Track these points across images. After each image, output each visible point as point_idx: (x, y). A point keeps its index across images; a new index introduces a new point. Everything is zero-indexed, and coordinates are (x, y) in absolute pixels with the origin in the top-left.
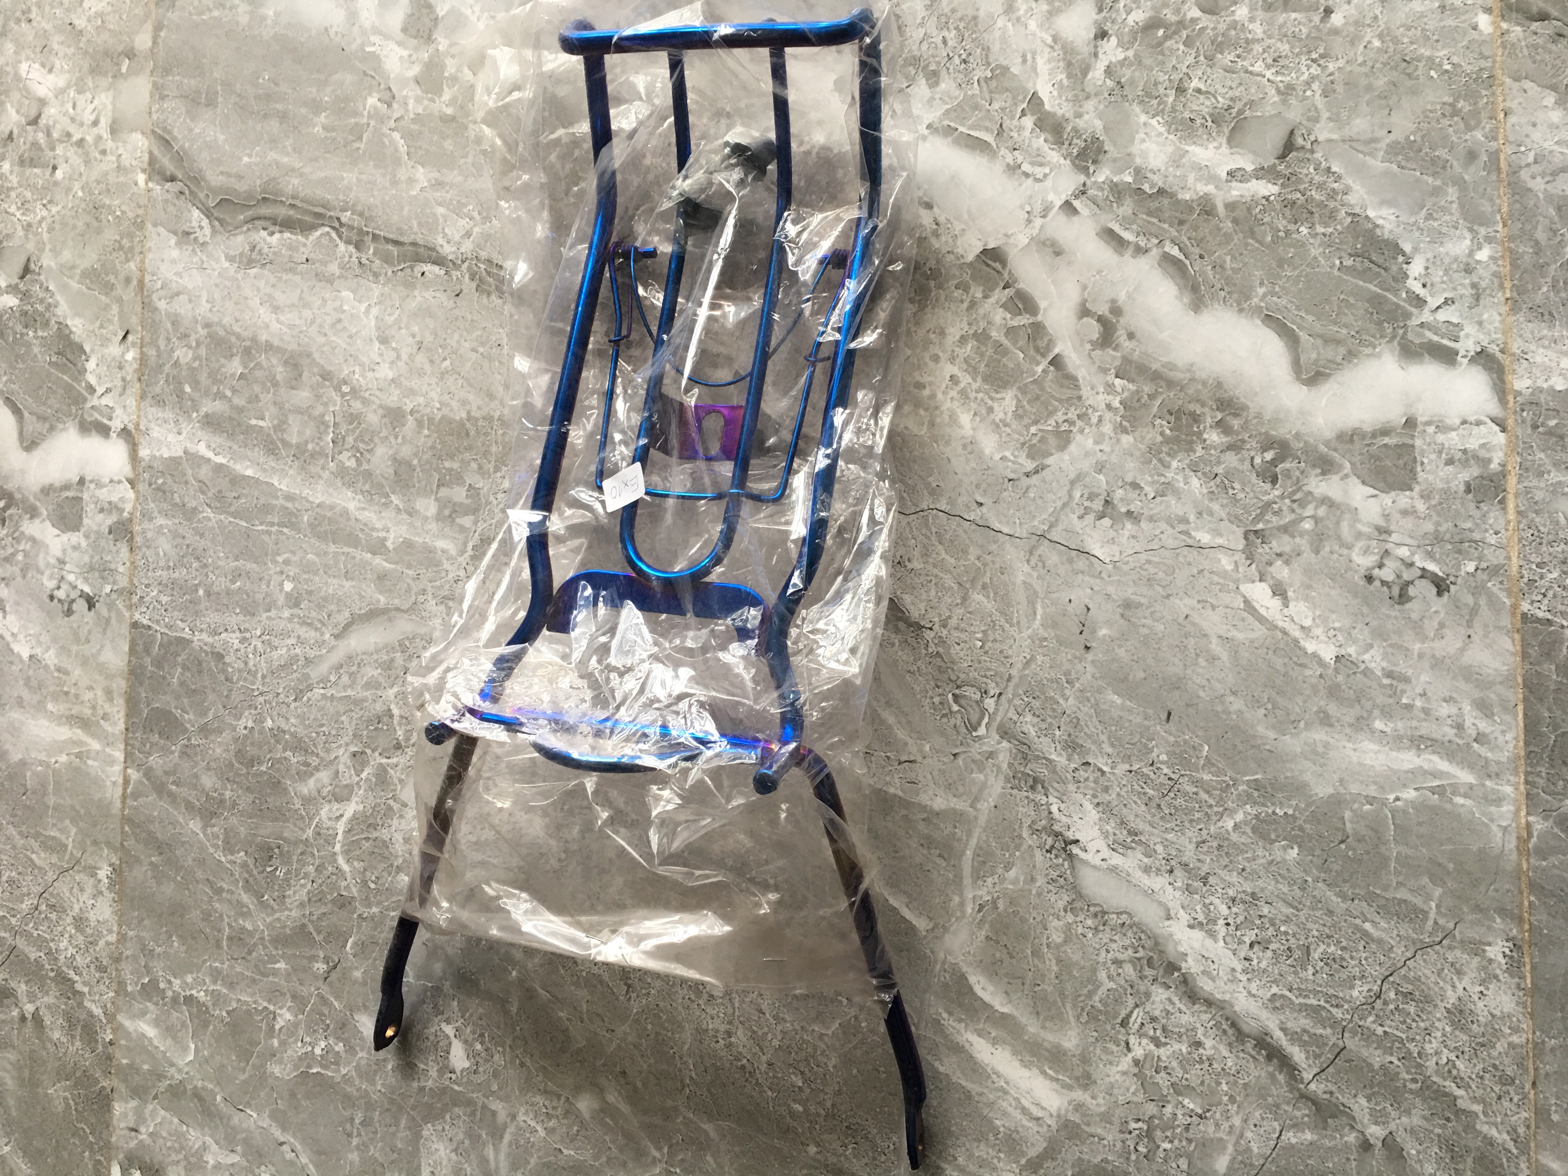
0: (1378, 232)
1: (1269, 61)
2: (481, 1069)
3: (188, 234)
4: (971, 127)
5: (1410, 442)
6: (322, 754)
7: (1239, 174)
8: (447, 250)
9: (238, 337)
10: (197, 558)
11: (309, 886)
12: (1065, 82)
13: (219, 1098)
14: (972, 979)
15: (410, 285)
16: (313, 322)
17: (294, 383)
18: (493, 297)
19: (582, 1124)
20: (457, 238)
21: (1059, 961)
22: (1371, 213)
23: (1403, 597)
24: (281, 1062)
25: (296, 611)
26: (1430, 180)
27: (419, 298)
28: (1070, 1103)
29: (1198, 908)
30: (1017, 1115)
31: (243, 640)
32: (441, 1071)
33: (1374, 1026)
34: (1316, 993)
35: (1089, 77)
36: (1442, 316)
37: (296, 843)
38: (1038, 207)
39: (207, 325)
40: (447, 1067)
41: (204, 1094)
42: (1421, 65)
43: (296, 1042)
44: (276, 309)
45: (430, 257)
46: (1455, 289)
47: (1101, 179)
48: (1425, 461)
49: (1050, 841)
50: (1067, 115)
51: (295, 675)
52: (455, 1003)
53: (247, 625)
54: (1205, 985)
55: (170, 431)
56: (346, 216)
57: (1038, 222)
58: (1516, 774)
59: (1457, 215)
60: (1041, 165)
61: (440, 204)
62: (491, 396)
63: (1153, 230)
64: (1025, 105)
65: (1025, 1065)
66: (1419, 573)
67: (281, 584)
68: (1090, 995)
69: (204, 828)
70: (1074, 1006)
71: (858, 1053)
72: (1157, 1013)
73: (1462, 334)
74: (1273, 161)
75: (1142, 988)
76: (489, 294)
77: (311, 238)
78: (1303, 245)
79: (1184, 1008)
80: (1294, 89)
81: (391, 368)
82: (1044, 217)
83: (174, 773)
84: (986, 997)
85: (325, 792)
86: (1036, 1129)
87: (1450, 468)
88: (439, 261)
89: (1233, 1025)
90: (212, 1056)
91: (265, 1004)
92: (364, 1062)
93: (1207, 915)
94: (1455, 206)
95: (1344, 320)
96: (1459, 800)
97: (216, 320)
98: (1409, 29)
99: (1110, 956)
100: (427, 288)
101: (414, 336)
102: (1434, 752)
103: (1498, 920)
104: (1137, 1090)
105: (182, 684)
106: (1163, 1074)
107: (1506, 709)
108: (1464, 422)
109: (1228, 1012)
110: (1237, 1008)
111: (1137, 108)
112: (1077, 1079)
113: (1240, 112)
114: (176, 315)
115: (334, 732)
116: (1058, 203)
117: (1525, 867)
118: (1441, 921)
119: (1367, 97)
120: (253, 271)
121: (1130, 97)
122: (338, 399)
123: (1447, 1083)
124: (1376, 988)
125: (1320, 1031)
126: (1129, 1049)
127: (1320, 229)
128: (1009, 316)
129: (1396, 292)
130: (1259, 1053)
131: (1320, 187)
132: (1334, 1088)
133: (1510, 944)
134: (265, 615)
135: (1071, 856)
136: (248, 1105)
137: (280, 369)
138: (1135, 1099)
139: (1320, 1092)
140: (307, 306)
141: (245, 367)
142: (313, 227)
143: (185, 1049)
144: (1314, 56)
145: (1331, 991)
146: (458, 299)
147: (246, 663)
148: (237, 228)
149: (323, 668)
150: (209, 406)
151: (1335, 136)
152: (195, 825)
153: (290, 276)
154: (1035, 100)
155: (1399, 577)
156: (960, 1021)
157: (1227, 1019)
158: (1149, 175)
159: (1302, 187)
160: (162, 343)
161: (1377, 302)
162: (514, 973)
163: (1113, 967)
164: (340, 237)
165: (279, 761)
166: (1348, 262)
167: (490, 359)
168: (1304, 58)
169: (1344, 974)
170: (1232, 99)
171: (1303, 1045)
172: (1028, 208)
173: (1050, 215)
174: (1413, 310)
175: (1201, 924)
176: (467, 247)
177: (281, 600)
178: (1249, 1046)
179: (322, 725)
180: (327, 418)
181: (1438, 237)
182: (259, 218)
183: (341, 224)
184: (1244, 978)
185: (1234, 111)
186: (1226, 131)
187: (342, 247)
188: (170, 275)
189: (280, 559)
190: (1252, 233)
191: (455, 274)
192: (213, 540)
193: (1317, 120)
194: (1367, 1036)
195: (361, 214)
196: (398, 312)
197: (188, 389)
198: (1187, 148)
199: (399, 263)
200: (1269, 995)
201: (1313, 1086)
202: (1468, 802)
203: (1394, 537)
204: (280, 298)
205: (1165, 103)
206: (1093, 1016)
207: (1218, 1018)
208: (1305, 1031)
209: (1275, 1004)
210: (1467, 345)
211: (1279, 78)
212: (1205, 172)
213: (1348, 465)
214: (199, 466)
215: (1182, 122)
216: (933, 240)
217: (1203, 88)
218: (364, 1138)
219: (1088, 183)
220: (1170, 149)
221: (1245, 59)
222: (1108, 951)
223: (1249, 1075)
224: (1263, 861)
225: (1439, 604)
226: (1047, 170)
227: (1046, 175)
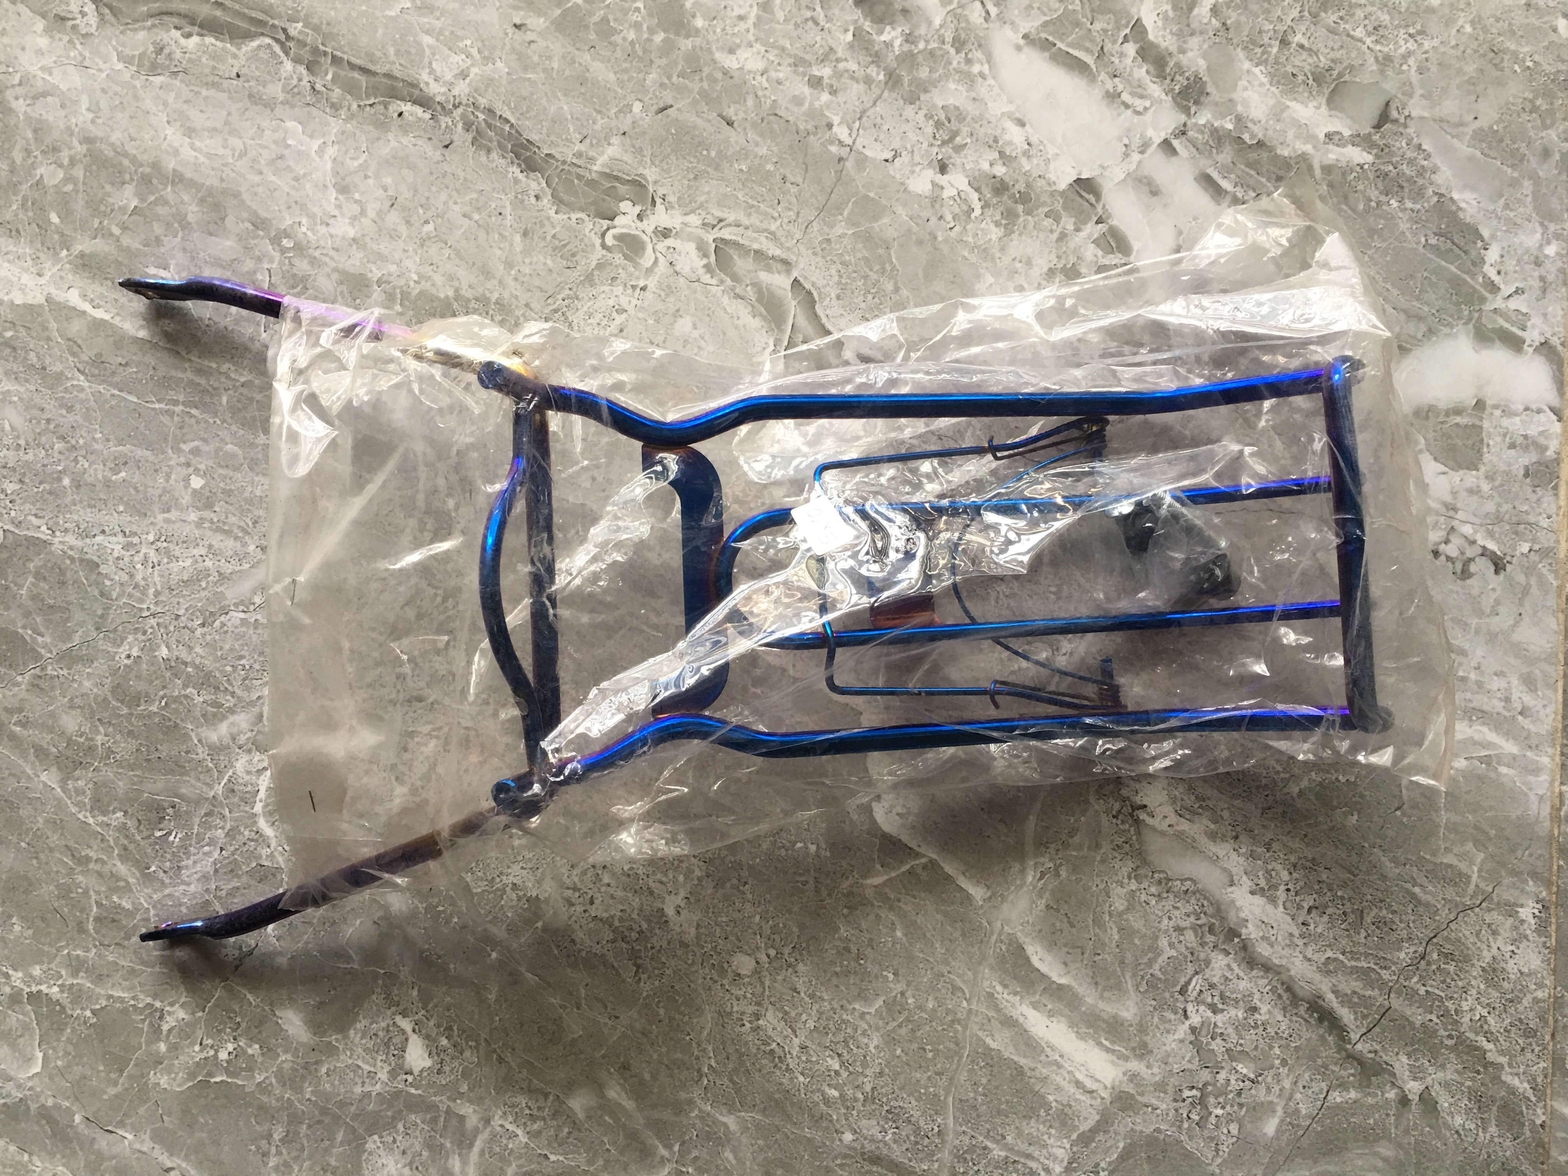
0: (1461, 215)
1: (1370, 28)
2: (447, 1069)
3: (63, 19)
4: (1068, 45)
5: (1478, 423)
6: (239, 692)
7: (1336, 138)
8: (435, 89)
9: (134, 160)
10: (63, 438)
11: (216, 854)
12: (1171, 14)
13: (78, 1118)
14: (1030, 950)
15: (382, 125)
16: (243, 154)
17: (212, 227)
18: (494, 155)
19: (575, 1125)
20: (449, 77)
21: (1121, 930)
22: (1456, 196)
23: (1465, 574)
24: (169, 1070)
25: (207, 514)
26: (1509, 171)
27: (394, 144)
28: (1125, 1074)
29: (1260, 874)
30: (1072, 1089)
31: (127, 547)
32: (393, 1074)
33: (1419, 986)
34: (1367, 955)
35: (1196, 12)
36: (1513, 304)
37: (198, 801)
38: (1137, 141)
39: (88, 140)
40: (401, 1068)
41: (56, 1115)
42: (1506, 57)
43: (193, 1044)
44: (190, 132)
45: (411, 95)
46: (1525, 279)
47: (1202, 121)
48: (1491, 443)
49: (1117, 806)
50: (1171, 49)
51: (203, 594)
52: (415, 993)
53: (135, 528)
54: (1263, 950)
55: (26, 270)
56: (295, 29)
57: (1136, 157)
58: (1554, 746)
59: (1529, 209)
60: (1142, 97)
61: (427, 32)
62: (486, 273)
63: (1251, 182)
64: (1128, 31)
65: (1082, 1037)
66: (1480, 551)
67: (187, 480)
68: (1150, 963)
69: (63, 783)
70: (1134, 975)
71: (903, 1031)
72: (1215, 980)
73: (1529, 324)
74: (1369, 130)
75: (1202, 956)
76: (489, 151)
77: (244, 49)
78: (1393, 217)
79: (1241, 974)
80: (1392, 61)
81: (352, 224)
82: (1142, 152)
83: (20, 710)
84: (1044, 968)
85: (242, 739)
86: (1089, 1102)
87: (1513, 452)
88: (424, 102)
89: (1289, 989)
90: (68, 1066)
91: (149, 1000)
92: (287, 1066)
93: (1268, 881)
94: (1529, 199)
95: (1426, 296)
96: (1503, 770)
97: (100, 134)
98: (1498, 20)
99: (1172, 923)
100: (406, 132)
101: (385, 190)
102: (1484, 724)
103: (1531, 883)
104: (1192, 1057)
105: (35, 597)
106: (1219, 1040)
107: (1548, 685)
108: (1527, 409)
109: (1284, 977)
110: (1292, 973)
111: (1240, 53)
112: (1133, 1049)
113: (1341, 75)
114: (40, 121)
115: (257, 666)
116: (1158, 140)
117: (1556, 833)
118: (1482, 885)
119: (1458, 80)
120: (158, 80)
121: (1235, 41)
122: (277, 255)
123: (1479, 1038)
124: (1421, 949)
125: (1369, 993)
126: (1186, 1016)
127: (1409, 204)
128: (1100, 253)
129: (1473, 276)
130: (1311, 1016)
131: (1411, 162)
132: (1378, 1047)
133: (1540, 906)
134: (160, 517)
135: (1137, 822)
136: (121, 1124)
137: (194, 208)
138: (1189, 1066)
139: (1365, 1051)
140: (234, 132)
141: (142, 200)
142: (248, 36)
143: (29, 1060)
144: (1411, 31)
145: (1381, 954)
146: (447, 152)
147: (132, 576)
148: (136, 21)
149: (244, 587)
150: (84, 245)
151: (1426, 114)
152: (49, 778)
153: (212, 92)
154: (1138, 27)
155: (1462, 553)
156: (1015, 994)
157: (1283, 984)
158: (1250, 125)
159: (1394, 160)
160: (18, 156)
161: (1456, 284)
162: (494, 955)
163: (1174, 934)
164: (287, 54)
165: (176, 700)
166: (1433, 241)
167: (487, 229)
168: (1402, 31)
169: (1393, 937)
170: (1333, 61)
171: (1352, 1006)
172: (1126, 141)
173: (1150, 151)
174: (1487, 295)
175: (1263, 889)
176: (462, 89)
177: (186, 499)
178: (1302, 1010)
179: (241, 657)
180: (259, 276)
181: (1513, 226)
182: (171, 14)
183: (288, 38)
184: (1300, 942)
185: (1335, 73)
186: (1327, 92)
187: (288, 65)
188: (34, 69)
189: (185, 447)
190: (1346, 198)
191: (445, 121)
192: (87, 417)
193: (1411, 95)
194: (1411, 995)
195: (316, 29)
196: (364, 157)
197: (54, 218)
198: (1288, 103)
199: (368, 97)
200: (1323, 960)
201: (1359, 1047)
202: (1512, 772)
203: (1460, 515)
204: (198, 119)
205: (1269, 53)
206: (1153, 984)
207: (1274, 983)
208: (1354, 992)
209: (1327, 968)
210: (1533, 336)
211: (1378, 47)
212: (1304, 131)
213: (1423, 441)
214: (68, 319)
215: (1284, 76)
216: (1024, 161)
217: (1306, 44)
218: (285, 1156)
219: (1189, 123)
220: (1272, 102)
221: (1346, 22)
222: (1170, 918)
223: (1300, 1038)
224: (1325, 827)
225: (1495, 581)
226: (1147, 104)
227: (1146, 109)
